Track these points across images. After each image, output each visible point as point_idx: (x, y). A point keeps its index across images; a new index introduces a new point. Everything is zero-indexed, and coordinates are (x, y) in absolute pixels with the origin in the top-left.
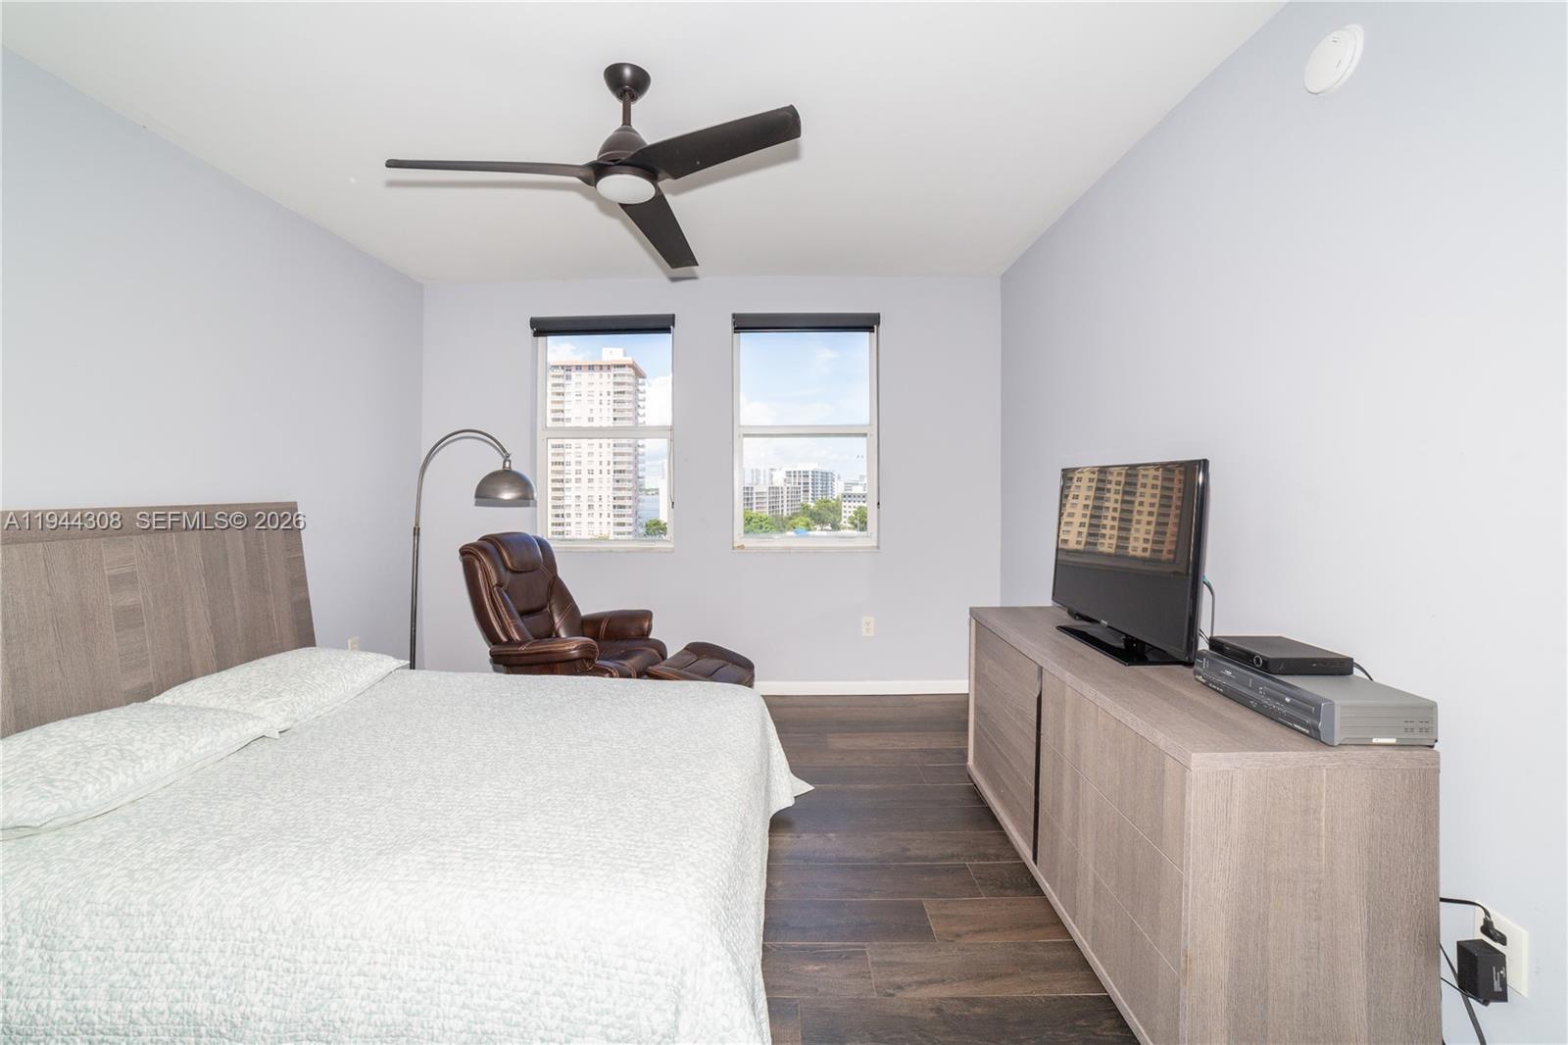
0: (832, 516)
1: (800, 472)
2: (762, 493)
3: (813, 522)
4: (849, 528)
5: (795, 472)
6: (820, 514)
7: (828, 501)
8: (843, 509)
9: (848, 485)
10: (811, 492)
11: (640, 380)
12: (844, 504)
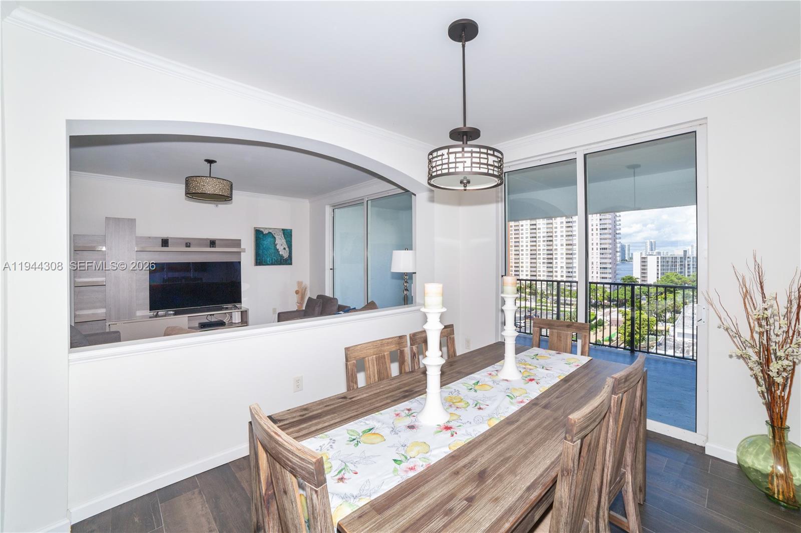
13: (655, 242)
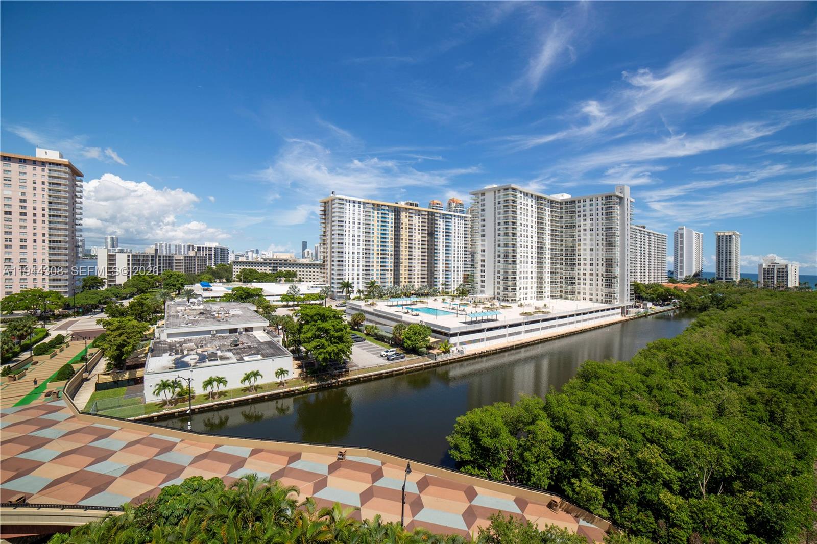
0: (226, 274)
1: (206, 248)
2: (180, 260)
3: (214, 278)
4: (237, 281)
5: (203, 248)
6: (218, 273)
7: (224, 265)
8: (234, 270)
9: (237, 257)
10: (213, 260)
11: (78, 178)
12: (234, 267)
13: (117, 238)
